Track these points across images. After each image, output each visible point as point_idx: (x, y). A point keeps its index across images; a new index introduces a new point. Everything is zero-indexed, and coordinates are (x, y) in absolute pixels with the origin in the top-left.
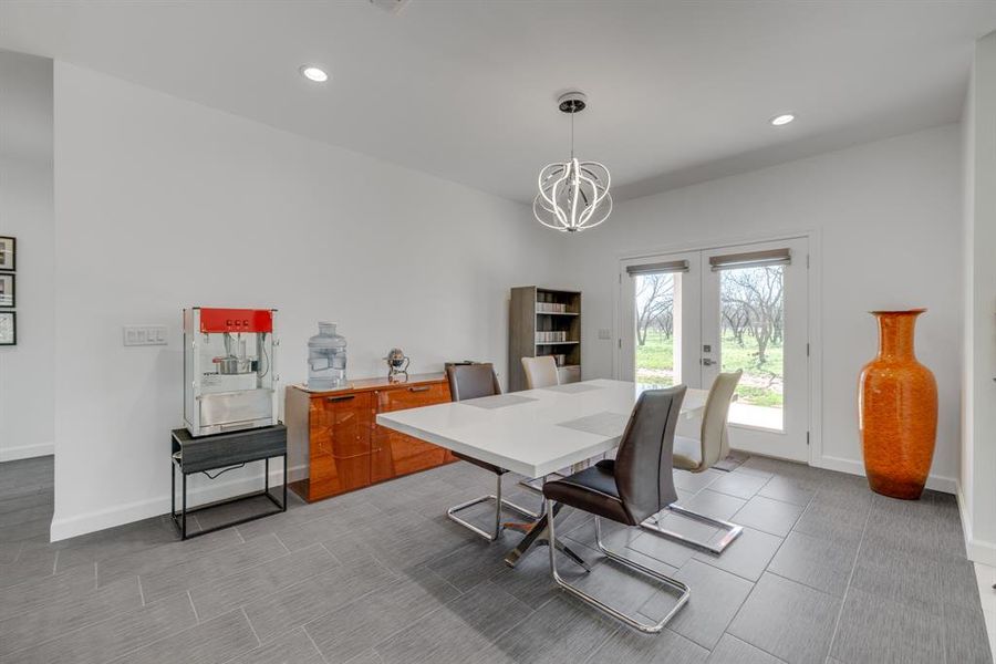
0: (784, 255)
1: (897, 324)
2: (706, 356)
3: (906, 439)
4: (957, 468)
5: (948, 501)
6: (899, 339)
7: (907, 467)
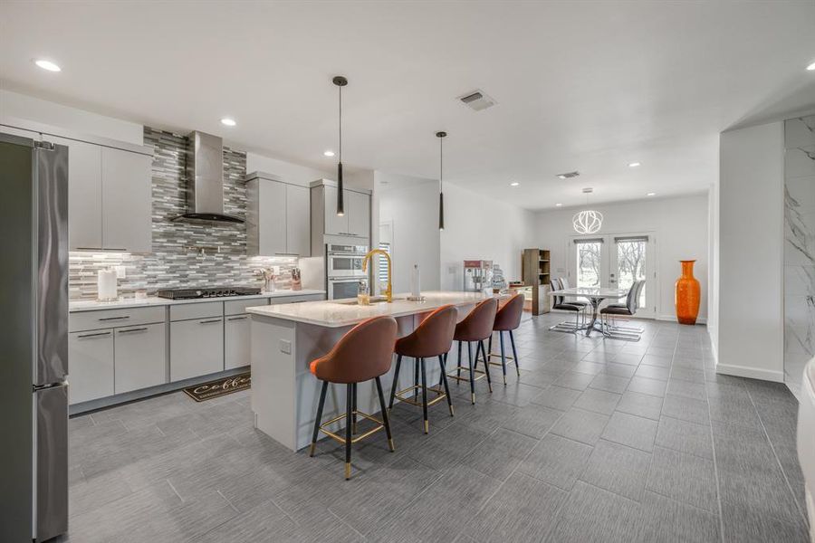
0: (646, 238)
1: (687, 265)
2: (612, 278)
3: (690, 304)
4: (706, 315)
5: (704, 325)
6: (689, 270)
7: (691, 314)
